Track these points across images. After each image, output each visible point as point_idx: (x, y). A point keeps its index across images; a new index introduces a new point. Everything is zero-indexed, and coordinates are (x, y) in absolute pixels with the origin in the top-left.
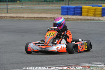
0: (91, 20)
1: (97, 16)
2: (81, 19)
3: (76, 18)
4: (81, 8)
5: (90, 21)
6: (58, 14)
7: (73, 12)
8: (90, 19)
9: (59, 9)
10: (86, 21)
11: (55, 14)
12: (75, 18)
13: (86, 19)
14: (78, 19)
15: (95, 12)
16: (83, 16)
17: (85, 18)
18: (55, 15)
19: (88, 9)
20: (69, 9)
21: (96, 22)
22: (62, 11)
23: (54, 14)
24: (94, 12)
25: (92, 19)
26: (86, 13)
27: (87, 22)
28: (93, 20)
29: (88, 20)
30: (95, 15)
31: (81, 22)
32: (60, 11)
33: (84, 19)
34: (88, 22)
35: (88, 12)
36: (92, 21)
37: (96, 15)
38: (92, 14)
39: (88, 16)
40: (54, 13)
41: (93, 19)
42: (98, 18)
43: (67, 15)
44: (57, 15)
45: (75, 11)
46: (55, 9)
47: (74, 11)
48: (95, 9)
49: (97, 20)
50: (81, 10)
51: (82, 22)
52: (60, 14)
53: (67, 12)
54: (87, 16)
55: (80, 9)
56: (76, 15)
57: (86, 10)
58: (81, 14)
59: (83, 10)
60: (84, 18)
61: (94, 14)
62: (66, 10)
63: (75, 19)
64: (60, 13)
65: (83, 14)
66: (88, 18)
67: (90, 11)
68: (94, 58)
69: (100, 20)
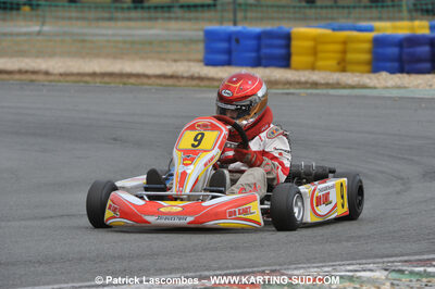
0: (328, 85)
1: (353, 71)
2: (289, 83)
4: (288, 37)
5: (325, 91)
6: (189, 60)
7: (253, 55)
8: (323, 82)
9: (197, 41)
10: (309, 91)
11: (181, 60)
13: (306, 83)
14: (273, 84)
15: (344, 52)
16: (296, 69)
17: (303, 79)
18: (179, 64)
19: (317, 40)
20: (237, 41)
21: (348, 96)
22: (209, 50)
23: (175, 61)
24: (339, 56)
25: (331, 81)
26: (308, 59)
27: (311, 94)
28: (337, 86)
29: (315, 85)
30: (343, 66)
31: (288, 94)
32: (201, 47)
33: (299, 83)
34: (317, 95)
35: (314, 52)
36: (332, 92)
37: (349, 67)
38: (333, 63)
39: (316, 72)
40: (177, 57)
41: (338, 84)
42: (356, 79)
43: (229, 63)
44: (186, 63)
45: (265, 51)
46: (178, 41)
47: (258, 49)
48: (345, 42)
49: (353, 87)
50: (288, 46)
51: (293, 94)
52: (198, 61)
53: (229, 52)
54: (313, 68)
55: (282, 42)
56: (266, 66)
57: (309, 44)
58: (285, 61)
59: (294, 43)
60: (297, 78)
61: (339, 63)
62: (224, 45)
64: (201, 56)
65: (295, 60)
66: (315, 77)
67: (320, 47)
68: (345, 244)
69: (364, 87)
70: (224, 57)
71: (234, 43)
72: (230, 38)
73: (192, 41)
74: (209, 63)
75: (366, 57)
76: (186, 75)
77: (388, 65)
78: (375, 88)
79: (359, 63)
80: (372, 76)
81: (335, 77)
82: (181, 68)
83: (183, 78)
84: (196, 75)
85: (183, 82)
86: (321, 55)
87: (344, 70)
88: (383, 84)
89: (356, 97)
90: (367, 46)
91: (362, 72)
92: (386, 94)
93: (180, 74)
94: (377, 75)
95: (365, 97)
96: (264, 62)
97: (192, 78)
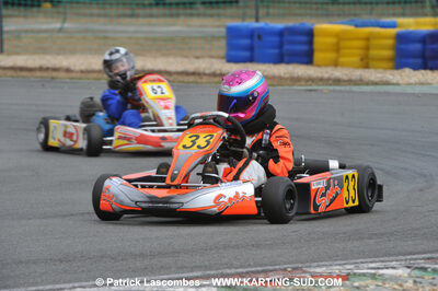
0: (351, 82)
1: (375, 68)
2: (311, 80)
3: (287, 76)
4: (310, 34)
5: (348, 88)
6: (212, 57)
7: (276, 51)
8: (345, 78)
9: (219, 38)
10: (331, 88)
11: (202, 57)
12: (282, 75)
13: (329, 79)
14: (295, 80)
15: (367, 48)
16: (319, 66)
17: (326, 76)
18: (201, 61)
19: (339, 36)
20: (259, 37)
21: (371, 93)
22: (231, 47)
23: (197, 58)
24: (361, 52)
25: (353, 78)
26: (331, 56)
27: (334, 91)
28: (360, 82)
29: (338, 81)
30: (366, 63)
31: (311, 90)
32: (223, 43)
33: (321, 79)
34: (340, 91)
35: (337, 49)
36: (355, 88)
37: (371, 63)
38: (356, 59)
39: (339, 68)
40: (198, 54)
41: (361, 80)
42: (379, 75)
43: (251, 60)
44: (207, 60)
45: (287, 47)
46: (201, 38)
47: (281, 46)
48: (367, 39)
49: (376, 84)
50: (311, 43)
51: (315, 90)
52: (223, 58)
53: (251, 48)
54: (336, 64)
55: (304, 38)
56: (288, 63)
57: (332, 40)
58: (307, 58)
59: (317, 40)
60: (320, 75)
61: (362, 60)
62: (246, 42)
63: (286, 79)
64: (223, 52)
65: (318, 56)
66: (338, 73)
67: (343, 44)
68: (367, 241)
69: (387, 83)
70: (246, 54)
71: (256, 39)
72: (253, 34)
73: (214, 38)
74: (231, 59)
75: (389, 53)
76: (207, 72)
77: (411, 61)
78: (398, 84)
79: (381, 59)
80: (396, 72)
81: (358, 73)
82: (204, 65)
83: (205, 74)
84: (218, 72)
85: (205, 79)
86: (342, 52)
87: (367, 66)
88: (406, 80)
89: (380, 93)
90: (390, 42)
91: (385, 69)
92: (409, 90)
93: (201, 70)
94: (400, 71)
95: (388, 93)
96: (286, 58)
97: (214, 75)
